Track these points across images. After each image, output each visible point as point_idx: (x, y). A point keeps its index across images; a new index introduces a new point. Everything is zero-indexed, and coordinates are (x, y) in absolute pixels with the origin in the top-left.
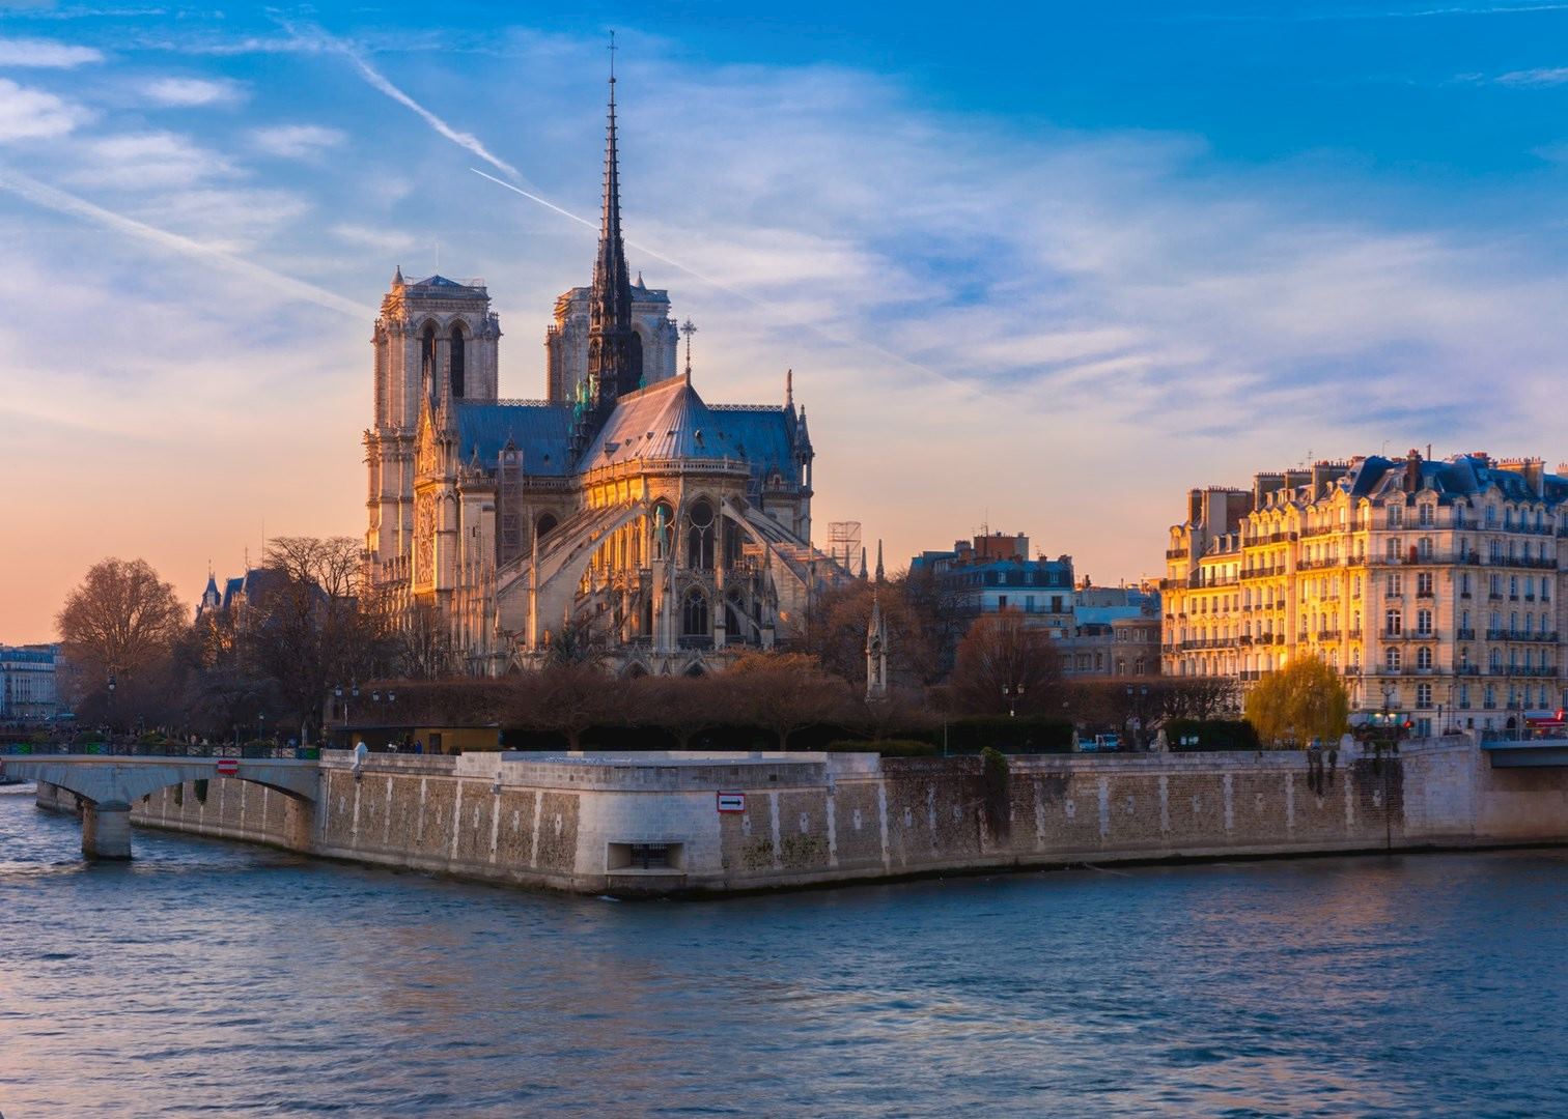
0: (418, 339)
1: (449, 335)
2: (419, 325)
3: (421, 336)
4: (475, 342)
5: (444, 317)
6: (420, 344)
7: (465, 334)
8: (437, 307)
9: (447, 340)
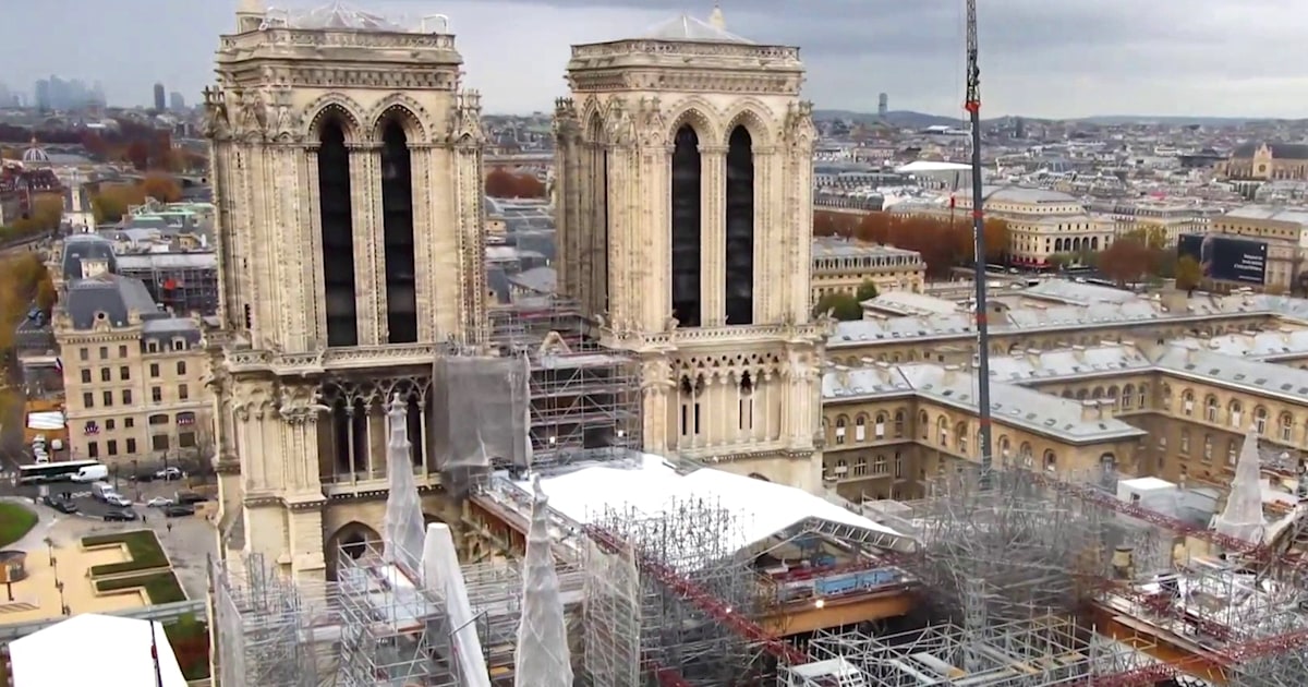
0: (308, 151)
1: (377, 142)
2: (309, 119)
3: (315, 142)
4: (437, 157)
5: (365, 104)
6: (314, 159)
7: (413, 139)
8: (347, 80)
9: (373, 151)
